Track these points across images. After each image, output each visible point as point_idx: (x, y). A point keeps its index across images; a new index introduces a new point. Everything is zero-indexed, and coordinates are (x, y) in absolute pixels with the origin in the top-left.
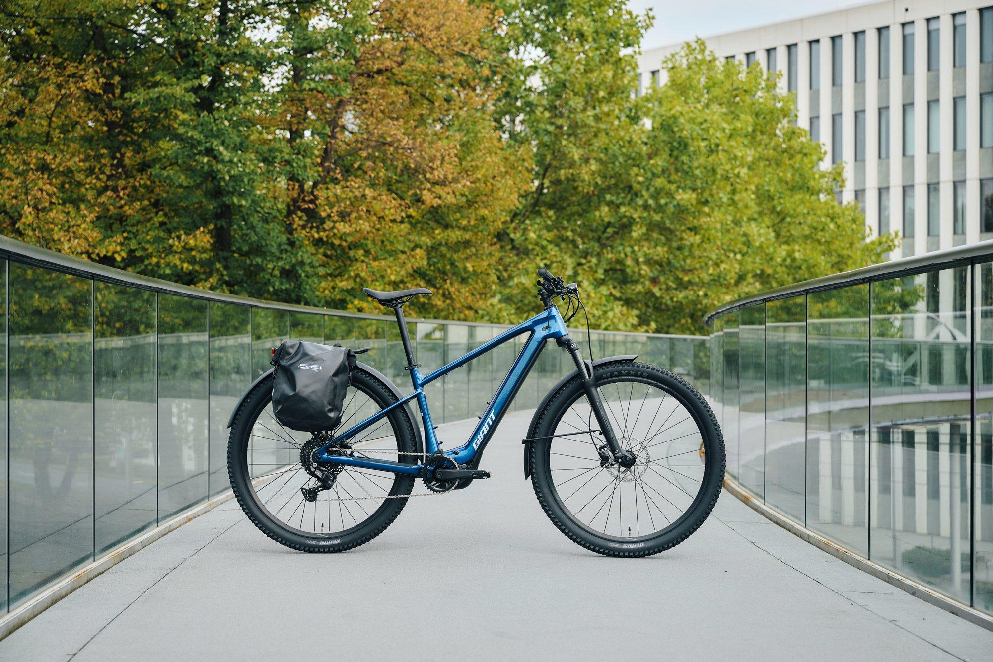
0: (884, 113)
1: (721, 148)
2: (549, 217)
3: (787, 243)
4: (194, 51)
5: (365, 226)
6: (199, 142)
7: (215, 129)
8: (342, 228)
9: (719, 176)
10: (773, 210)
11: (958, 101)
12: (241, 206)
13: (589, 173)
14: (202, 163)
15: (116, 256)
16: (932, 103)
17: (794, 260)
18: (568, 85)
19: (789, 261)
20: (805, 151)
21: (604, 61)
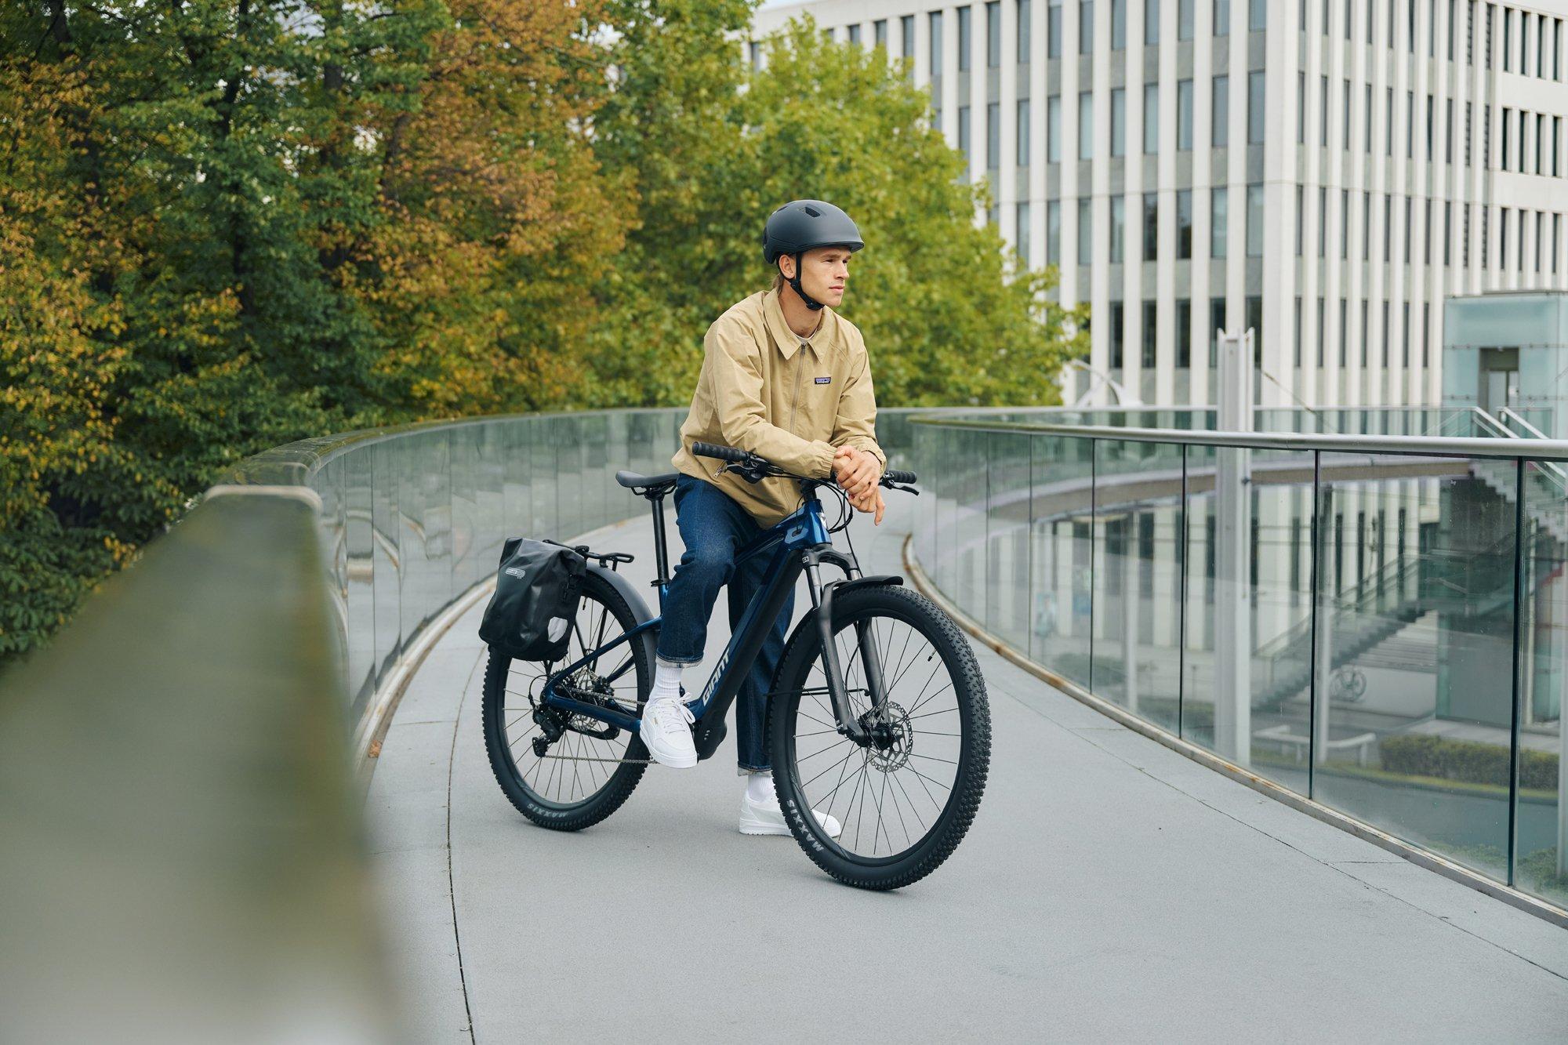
0: (1023, 106)
1: (854, 164)
2: (636, 253)
3: (922, 280)
4: (211, 49)
5: (437, 282)
6: (224, 175)
7: (245, 156)
8: (409, 284)
9: (853, 202)
10: (903, 238)
11: (1117, 93)
12: (280, 259)
13: (689, 194)
14: (229, 203)
15: (113, 327)
16: (1085, 94)
17: (931, 301)
18: (662, 80)
19: (924, 304)
20: (942, 161)
21: (706, 49)
